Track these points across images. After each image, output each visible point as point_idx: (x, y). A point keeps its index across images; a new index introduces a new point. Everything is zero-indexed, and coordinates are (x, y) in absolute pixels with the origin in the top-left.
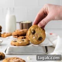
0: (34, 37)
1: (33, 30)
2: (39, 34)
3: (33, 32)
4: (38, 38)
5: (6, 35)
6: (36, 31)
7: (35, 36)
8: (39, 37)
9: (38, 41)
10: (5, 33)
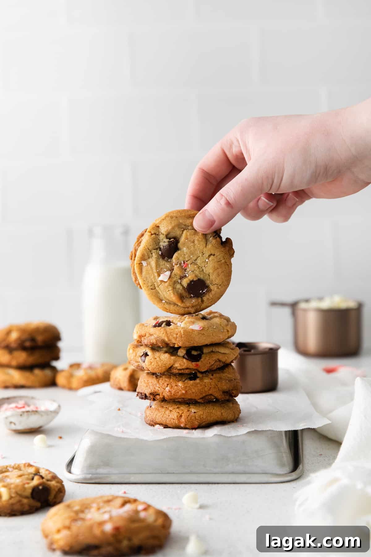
0: (168, 273)
1: (167, 237)
2: (194, 263)
3: (164, 243)
4: (185, 282)
5: (80, 374)
6: (182, 240)
7: (172, 270)
8: (190, 277)
9: (181, 298)
10: (76, 366)
